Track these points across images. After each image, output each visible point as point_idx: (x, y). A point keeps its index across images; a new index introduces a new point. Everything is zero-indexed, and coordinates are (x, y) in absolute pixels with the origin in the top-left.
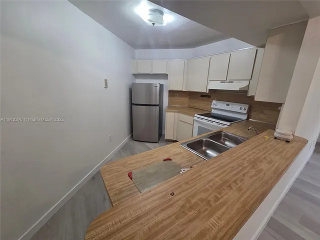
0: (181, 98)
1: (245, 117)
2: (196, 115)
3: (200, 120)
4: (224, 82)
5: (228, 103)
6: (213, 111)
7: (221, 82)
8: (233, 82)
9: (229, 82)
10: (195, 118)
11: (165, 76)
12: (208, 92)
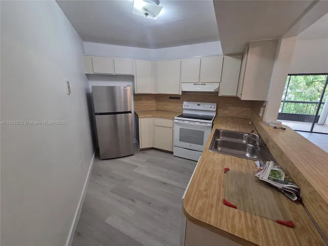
0: (149, 102)
1: (214, 114)
2: (176, 118)
3: (181, 122)
4: (197, 84)
5: (199, 103)
6: (185, 112)
7: (194, 84)
8: (205, 84)
9: (202, 84)
10: (176, 121)
11: (131, 78)
12: (181, 94)
